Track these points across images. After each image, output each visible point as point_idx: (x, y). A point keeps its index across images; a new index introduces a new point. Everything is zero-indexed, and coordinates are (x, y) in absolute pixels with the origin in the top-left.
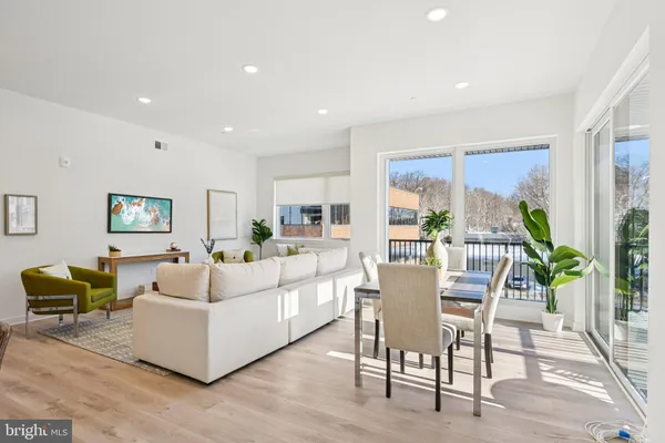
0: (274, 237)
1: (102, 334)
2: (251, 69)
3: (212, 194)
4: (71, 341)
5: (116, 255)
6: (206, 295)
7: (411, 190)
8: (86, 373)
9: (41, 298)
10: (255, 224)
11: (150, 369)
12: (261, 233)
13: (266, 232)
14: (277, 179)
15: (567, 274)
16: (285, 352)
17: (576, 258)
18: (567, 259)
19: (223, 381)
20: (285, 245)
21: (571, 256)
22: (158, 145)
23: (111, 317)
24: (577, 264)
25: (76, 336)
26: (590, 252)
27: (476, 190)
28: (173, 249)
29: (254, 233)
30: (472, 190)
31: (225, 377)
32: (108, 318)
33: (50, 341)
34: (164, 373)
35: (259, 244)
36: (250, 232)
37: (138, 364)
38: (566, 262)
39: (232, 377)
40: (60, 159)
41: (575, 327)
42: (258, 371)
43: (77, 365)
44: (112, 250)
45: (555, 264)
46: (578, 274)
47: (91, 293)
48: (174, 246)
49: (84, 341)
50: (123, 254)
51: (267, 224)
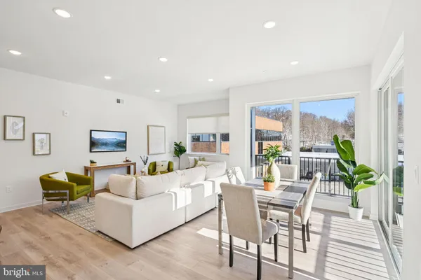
0: (187, 152)
1: (83, 212)
2: (163, 60)
3: (150, 128)
4: (65, 217)
5: (94, 165)
6: (134, 194)
7: (277, 119)
8: (69, 238)
9: (50, 192)
10: (176, 145)
11: (103, 237)
12: (179, 150)
13: (182, 149)
14: (189, 118)
15: (365, 183)
16: (182, 228)
17: (371, 173)
18: (365, 173)
19: (142, 247)
20: (193, 158)
21: (368, 171)
22: (118, 101)
23: (90, 201)
24: (372, 176)
25: (68, 213)
26: (381, 170)
27: (321, 117)
28: (127, 161)
29: (176, 150)
30: (319, 117)
31: (143, 244)
32: (88, 202)
33: (54, 216)
34: (110, 240)
35: (178, 156)
36: (173, 149)
37: (97, 233)
38: (365, 175)
39: (148, 244)
40: (63, 112)
41: (371, 217)
42: (164, 241)
43: (65, 232)
44: (92, 162)
45: (357, 176)
46: (373, 183)
47: (77, 188)
48: (128, 159)
49: (72, 217)
50: (98, 165)
51: (183, 145)
